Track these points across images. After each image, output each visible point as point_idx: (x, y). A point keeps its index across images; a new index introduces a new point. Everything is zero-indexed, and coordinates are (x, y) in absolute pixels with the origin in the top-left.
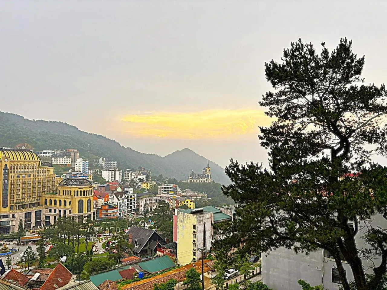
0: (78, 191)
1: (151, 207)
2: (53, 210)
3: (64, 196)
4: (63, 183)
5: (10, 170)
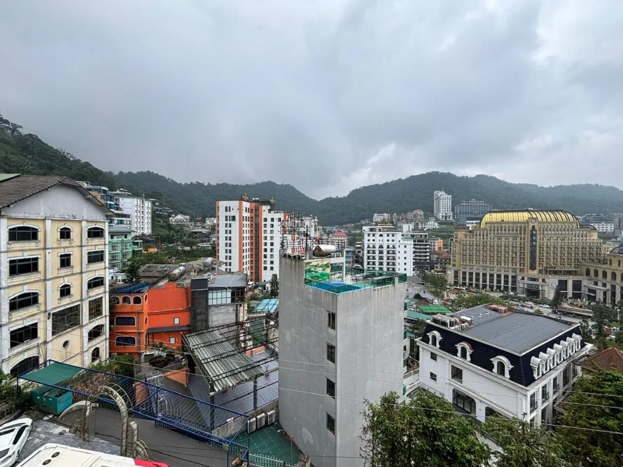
2: (600, 284)
3: (619, 269)
4: (617, 251)
5: (538, 232)
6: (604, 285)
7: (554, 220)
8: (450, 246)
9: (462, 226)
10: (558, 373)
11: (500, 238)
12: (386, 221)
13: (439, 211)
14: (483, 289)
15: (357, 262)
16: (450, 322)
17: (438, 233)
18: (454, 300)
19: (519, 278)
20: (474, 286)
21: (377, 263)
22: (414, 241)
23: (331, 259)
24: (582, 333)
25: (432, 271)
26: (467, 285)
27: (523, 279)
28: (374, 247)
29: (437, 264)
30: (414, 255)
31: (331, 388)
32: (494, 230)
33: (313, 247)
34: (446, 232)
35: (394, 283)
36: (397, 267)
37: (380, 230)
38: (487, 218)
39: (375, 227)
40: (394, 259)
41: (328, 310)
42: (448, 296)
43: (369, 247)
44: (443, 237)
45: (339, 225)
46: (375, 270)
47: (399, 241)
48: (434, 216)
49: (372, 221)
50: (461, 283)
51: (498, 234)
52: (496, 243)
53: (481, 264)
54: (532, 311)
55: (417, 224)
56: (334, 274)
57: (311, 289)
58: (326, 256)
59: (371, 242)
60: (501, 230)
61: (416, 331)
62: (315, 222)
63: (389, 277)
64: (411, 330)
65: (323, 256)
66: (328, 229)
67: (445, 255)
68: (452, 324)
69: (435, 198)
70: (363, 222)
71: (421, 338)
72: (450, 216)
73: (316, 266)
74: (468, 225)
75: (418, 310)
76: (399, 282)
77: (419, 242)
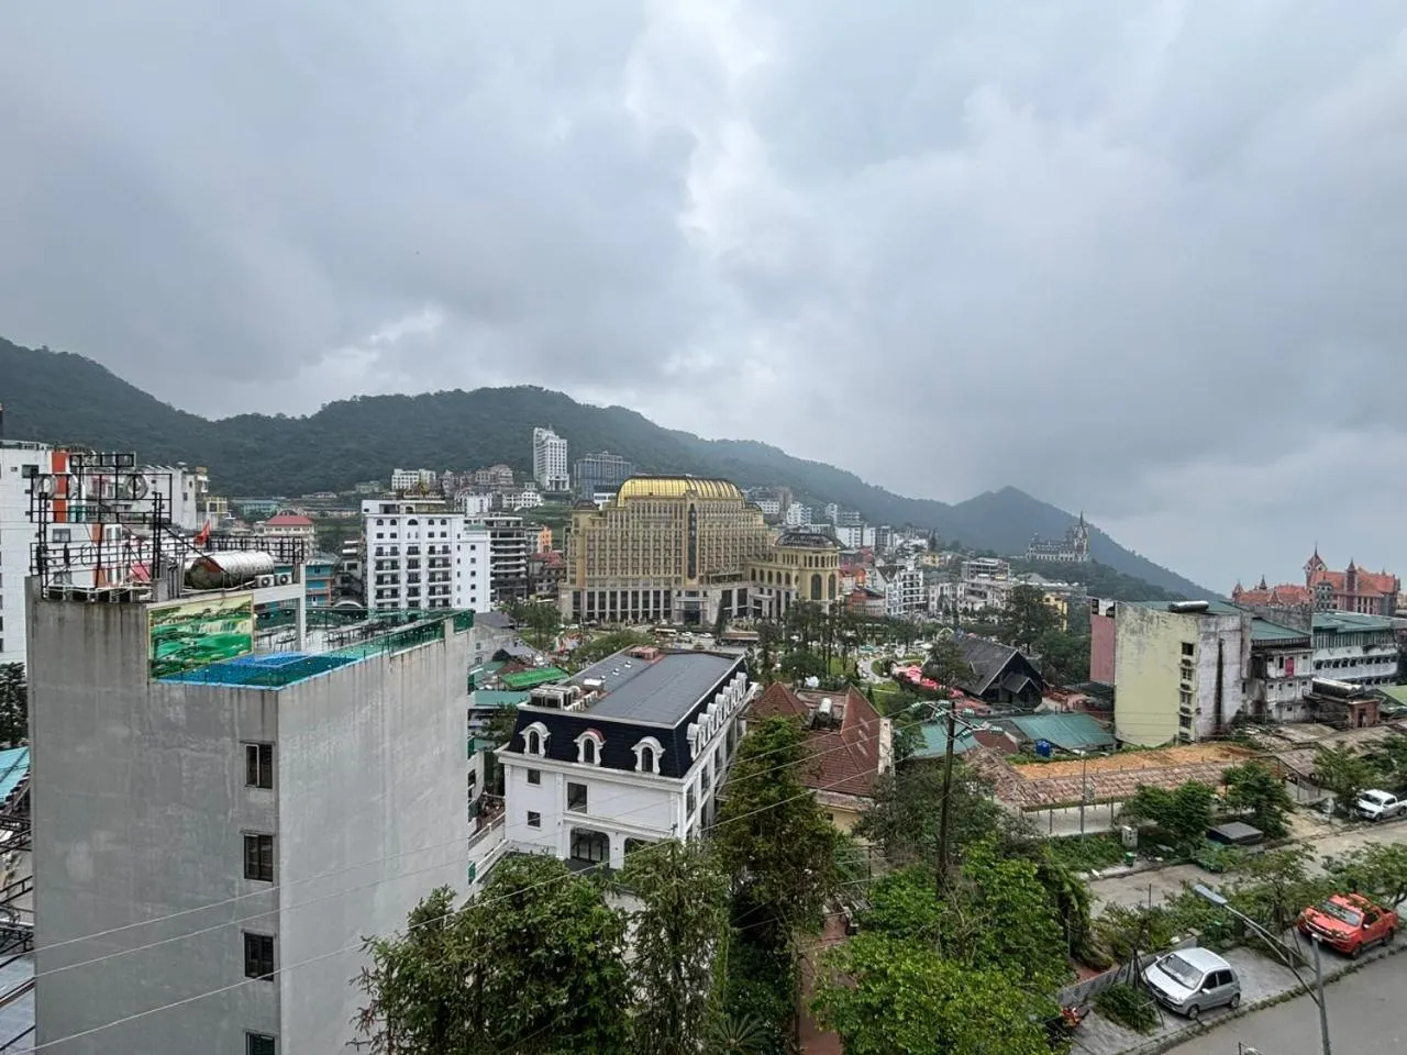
0: (811, 558)
1: (954, 603)
2: (766, 591)
3: (786, 566)
4: (782, 541)
5: (698, 515)
6: (770, 592)
7: (716, 495)
8: (566, 543)
9: (586, 504)
10: (719, 742)
11: (647, 526)
12: (426, 488)
13: (543, 471)
14: (621, 621)
15: (346, 593)
16: (565, 696)
17: (542, 517)
18: (573, 651)
19: (675, 593)
20: (607, 617)
21: (403, 592)
22: (493, 535)
23: (255, 591)
24: (747, 668)
25: (532, 597)
26: (597, 616)
27: (679, 594)
28: (394, 551)
29: (541, 581)
30: (493, 566)
31: (260, 955)
32: (638, 512)
33: (186, 560)
34: (556, 516)
35: (443, 636)
36: (454, 597)
37: (410, 510)
38: (630, 487)
39: (397, 503)
40: (446, 577)
41: (245, 738)
42: (562, 644)
43: (380, 552)
44: (551, 525)
45: (288, 496)
46: (399, 610)
47: (459, 536)
48: (534, 481)
49: (389, 486)
50: (585, 615)
51: (644, 518)
52: (641, 534)
53: (619, 574)
54: (689, 647)
55: (499, 496)
56: (270, 635)
57: (176, 689)
58: (235, 585)
59: (387, 538)
60: (649, 511)
61: (496, 734)
62: (200, 483)
63: (430, 621)
64: (486, 734)
65: (228, 586)
66: (249, 505)
67: (557, 561)
68: (568, 700)
69: (535, 443)
70: (363, 488)
71: (508, 744)
72: (564, 482)
73: (198, 617)
74: (596, 502)
75: (502, 686)
76: (455, 631)
77: (503, 538)
